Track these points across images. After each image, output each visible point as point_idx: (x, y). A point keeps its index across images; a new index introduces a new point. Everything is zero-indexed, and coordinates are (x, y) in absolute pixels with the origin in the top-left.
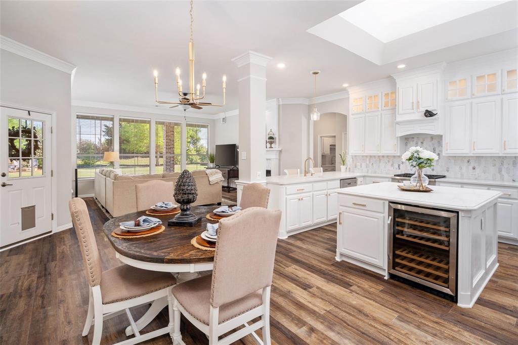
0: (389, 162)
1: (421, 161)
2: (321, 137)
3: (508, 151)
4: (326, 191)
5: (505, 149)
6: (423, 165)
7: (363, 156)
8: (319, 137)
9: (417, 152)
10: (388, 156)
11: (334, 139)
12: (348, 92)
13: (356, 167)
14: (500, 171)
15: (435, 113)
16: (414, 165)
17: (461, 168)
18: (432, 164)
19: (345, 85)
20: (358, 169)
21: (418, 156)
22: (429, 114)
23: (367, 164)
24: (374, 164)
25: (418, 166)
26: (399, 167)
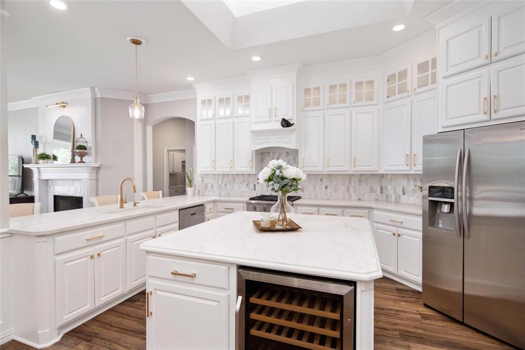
0: (244, 182)
1: (285, 182)
2: (168, 151)
3: (358, 168)
4: (153, 231)
5: (355, 167)
6: (288, 187)
7: (214, 175)
8: (166, 151)
9: (280, 167)
10: (243, 174)
11: (183, 154)
12: (195, 91)
13: (206, 188)
14: (348, 190)
15: (291, 122)
16: (276, 189)
17: (315, 187)
18: (299, 187)
19: (190, 79)
20: (209, 191)
21: (281, 175)
22: (286, 123)
23: (219, 185)
24: (227, 184)
25: (281, 190)
26: (255, 188)
